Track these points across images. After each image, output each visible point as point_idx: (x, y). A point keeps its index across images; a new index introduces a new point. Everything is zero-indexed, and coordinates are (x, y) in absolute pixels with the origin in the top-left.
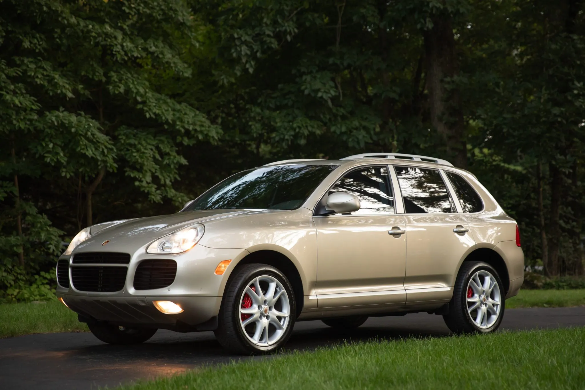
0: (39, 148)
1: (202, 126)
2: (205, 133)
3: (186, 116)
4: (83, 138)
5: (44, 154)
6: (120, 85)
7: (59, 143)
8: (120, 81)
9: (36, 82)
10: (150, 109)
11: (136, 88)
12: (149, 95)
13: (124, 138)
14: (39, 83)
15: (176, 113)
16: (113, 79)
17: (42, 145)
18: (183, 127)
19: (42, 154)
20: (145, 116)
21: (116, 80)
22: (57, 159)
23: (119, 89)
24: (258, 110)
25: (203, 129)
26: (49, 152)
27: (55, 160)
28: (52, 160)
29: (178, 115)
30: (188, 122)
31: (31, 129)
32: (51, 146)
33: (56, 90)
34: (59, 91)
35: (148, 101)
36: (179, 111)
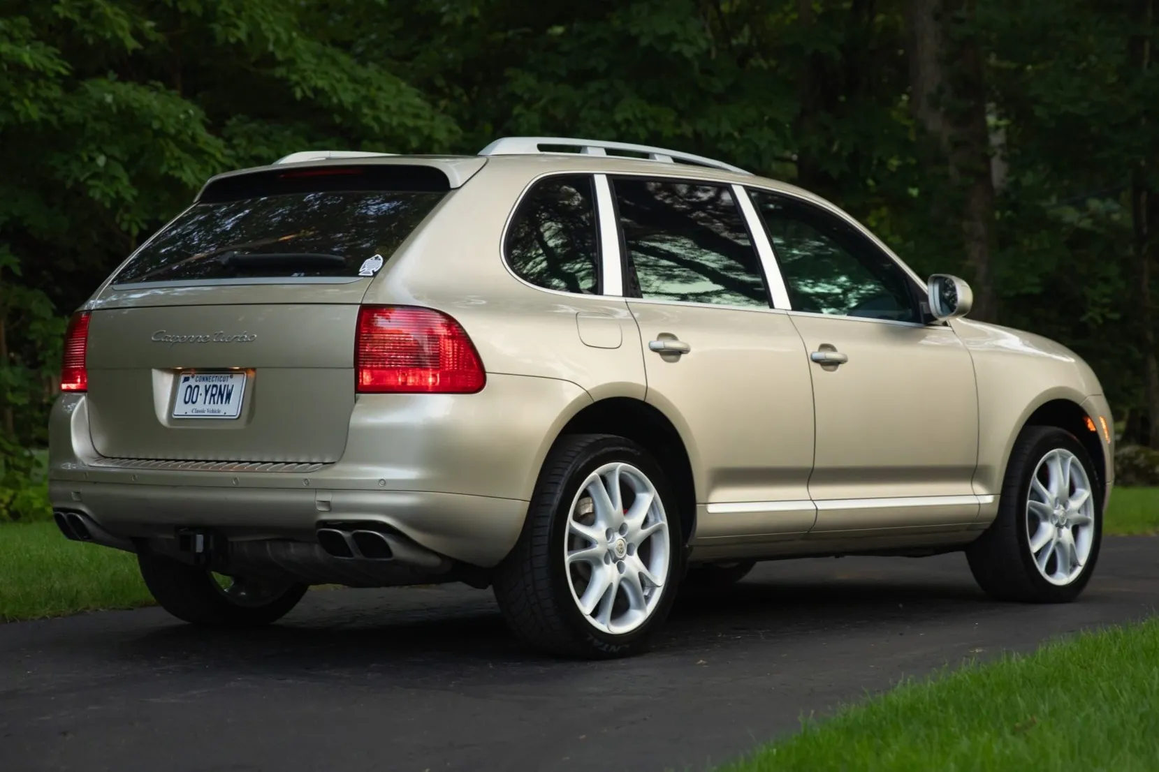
0: (75, 167)
1: (417, 116)
2: (426, 132)
3: (382, 94)
4: (172, 145)
5: (86, 179)
6: (240, 23)
7: (117, 154)
8: (238, 12)
9: (56, 14)
10: (304, 78)
11: (273, 30)
12: (300, 43)
13: (244, 142)
14: (61, 15)
15: (358, 86)
16: (221, 8)
17: (79, 158)
18: (377, 119)
19: (82, 179)
20: (294, 93)
21: (231, 12)
22: (117, 193)
23: (235, 31)
24: (531, 81)
25: (420, 123)
26: (96, 176)
27: (113, 195)
28: (105, 194)
29: (363, 92)
30: (388, 107)
31: (53, 119)
32: (101, 160)
33: (101, 33)
34: (109, 35)
35: (299, 60)
36: (366, 82)
